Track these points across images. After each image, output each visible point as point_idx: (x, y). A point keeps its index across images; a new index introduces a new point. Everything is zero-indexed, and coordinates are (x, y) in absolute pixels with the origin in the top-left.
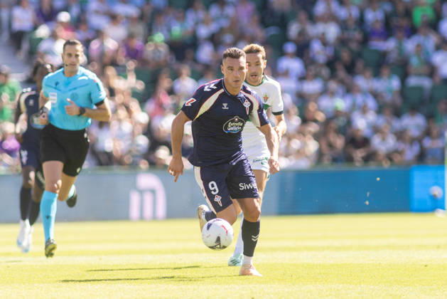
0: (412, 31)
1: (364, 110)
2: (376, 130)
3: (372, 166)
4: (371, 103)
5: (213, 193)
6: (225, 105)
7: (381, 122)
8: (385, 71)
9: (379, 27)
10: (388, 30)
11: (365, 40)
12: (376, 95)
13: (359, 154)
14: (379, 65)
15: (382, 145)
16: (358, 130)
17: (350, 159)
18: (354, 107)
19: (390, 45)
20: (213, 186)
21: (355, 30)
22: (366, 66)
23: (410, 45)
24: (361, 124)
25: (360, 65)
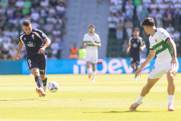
0: (22, 17)
1: (7, 42)
2: (11, 48)
3: (10, 60)
4: (9, 40)
5: (29, 63)
6: (25, 38)
7: (13, 46)
8: (14, 29)
9: (12, 15)
10: (14, 17)
11: (7, 20)
12: (10, 37)
13: (5, 56)
14: (12, 28)
15: (13, 53)
16: (5, 48)
17: (3, 58)
18: (4, 41)
19: (15, 22)
20: (29, 61)
21: (4, 16)
22: (8, 28)
23: (22, 21)
24: (6, 46)
25: (6, 28)
